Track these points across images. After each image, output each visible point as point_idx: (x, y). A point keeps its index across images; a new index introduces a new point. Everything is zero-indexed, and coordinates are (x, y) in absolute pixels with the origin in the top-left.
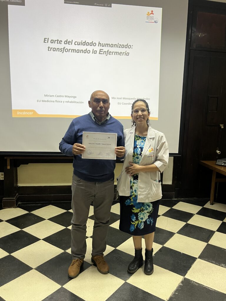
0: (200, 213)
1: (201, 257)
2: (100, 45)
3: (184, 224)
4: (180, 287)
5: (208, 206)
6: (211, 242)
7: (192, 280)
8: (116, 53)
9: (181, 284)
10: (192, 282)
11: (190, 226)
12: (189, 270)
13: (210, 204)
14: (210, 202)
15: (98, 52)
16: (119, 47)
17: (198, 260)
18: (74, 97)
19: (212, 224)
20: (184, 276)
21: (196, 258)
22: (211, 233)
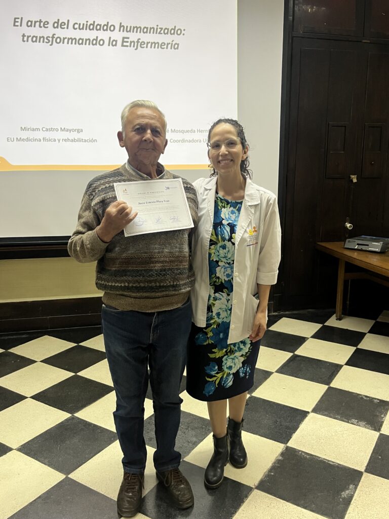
0: (318, 336)
1: (316, 410)
2: (122, 28)
3: (289, 355)
4: (278, 463)
5: (332, 322)
6: (334, 384)
7: (300, 449)
8: (154, 44)
9: (281, 458)
10: (300, 453)
11: (299, 358)
12: (294, 433)
13: (337, 319)
14: (336, 316)
15: (119, 43)
16: (160, 33)
17: (311, 415)
18: (79, 131)
19: (339, 353)
20: (287, 443)
21: (308, 412)
22: (336, 368)
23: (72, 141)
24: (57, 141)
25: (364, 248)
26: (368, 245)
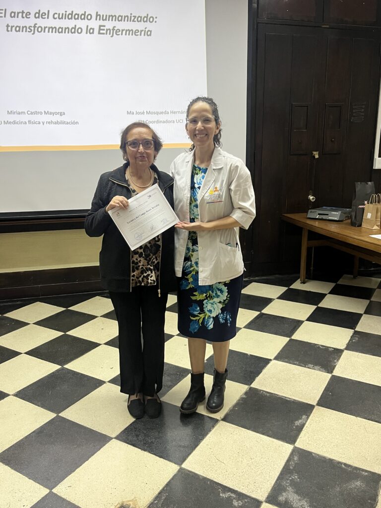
0: (283, 297)
1: (278, 358)
3: (256, 313)
4: (242, 400)
5: (297, 285)
6: (295, 337)
7: (261, 389)
8: (129, 31)
9: (244, 396)
10: (262, 392)
11: (265, 316)
12: (258, 376)
13: (301, 283)
14: (301, 280)
15: (96, 31)
16: (133, 21)
17: (273, 362)
18: (62, 114)
19: (301, 311)
20: (250, 385)
21: (271, 360)
22: (298, 323)
23: (56, 123)
24: (41, 123)
25: (324, 217)
26: (328, 215)
